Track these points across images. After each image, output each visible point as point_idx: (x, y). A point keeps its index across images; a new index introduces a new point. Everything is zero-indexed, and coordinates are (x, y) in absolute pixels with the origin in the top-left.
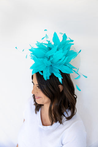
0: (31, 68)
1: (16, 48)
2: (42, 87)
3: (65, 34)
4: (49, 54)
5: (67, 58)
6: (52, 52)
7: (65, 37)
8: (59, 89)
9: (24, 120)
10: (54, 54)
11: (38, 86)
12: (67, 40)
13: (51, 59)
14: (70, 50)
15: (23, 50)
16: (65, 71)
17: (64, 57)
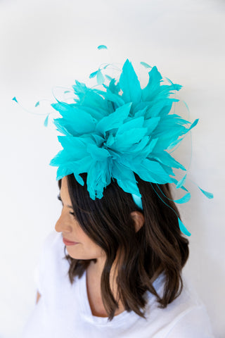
0: (54, 162)
1: (14, 99)
2: (83, 217)
3: (155, 69)
4: (107, 123)
5: (154, 141)
6: (115, 121)
7: (155, 75)
8: (132, 223)
9: (39, 296)
10: (121, 127)
11: (72, 211)
12: (161, 84)
13: (111, 141)
14: (169, 114)
15: (38, 104)
16: (149, 176)
17: (147, 139)
